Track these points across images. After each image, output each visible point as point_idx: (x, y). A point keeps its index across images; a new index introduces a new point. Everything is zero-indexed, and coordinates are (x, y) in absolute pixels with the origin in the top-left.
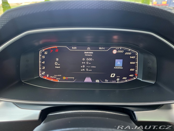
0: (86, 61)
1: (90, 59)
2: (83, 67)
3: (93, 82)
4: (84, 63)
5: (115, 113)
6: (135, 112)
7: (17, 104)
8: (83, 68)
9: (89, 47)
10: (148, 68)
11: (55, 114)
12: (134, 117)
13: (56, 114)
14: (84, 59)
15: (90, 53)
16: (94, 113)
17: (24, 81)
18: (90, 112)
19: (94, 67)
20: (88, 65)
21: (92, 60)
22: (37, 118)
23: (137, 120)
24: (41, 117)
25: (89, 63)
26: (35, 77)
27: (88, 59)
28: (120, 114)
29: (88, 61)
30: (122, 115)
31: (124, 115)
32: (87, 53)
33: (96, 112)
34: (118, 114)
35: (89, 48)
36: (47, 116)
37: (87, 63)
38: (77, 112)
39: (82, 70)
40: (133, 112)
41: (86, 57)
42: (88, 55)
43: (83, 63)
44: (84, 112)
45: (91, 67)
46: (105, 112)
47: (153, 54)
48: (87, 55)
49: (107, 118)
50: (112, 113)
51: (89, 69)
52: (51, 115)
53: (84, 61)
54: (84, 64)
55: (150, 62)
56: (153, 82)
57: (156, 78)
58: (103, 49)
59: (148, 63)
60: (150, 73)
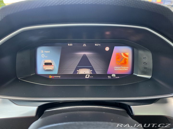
5: (112, 108)
6: (131, 107)
7: (13, 101)
12: (131, 112)
13: (53, 111)
16: (91, 108)
17: (20, 78)
18: (87, 108)
22: (34, 114)
23: (134, 114)
24: (38, 113)
26: (31, 74)
28: (117, 109)
31: (120, 110)
33: (93, 108)
34: (115, 109)
35: (85, 45)
36: (44, 112)
38: (74, 108)
40: (129, 106)
44: (80, 108)
46: (101, 107)
47: (148, 50)
49: (104, 113)
50: (108, 108)
52: (48, 111)
55: (145, 57)
56: (149, 77)
57: (152, 73)
58: (99, 45)
59: (144, 58)
60: (145, 68)
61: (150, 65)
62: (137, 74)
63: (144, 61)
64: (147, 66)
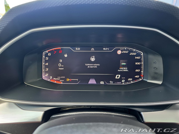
3: (98, 84)
6: (142, 113)
7: (19, 105)
9: (93, 47)
10: (154, 68)
12: (141, 118)
17: (26, 83)
23: (144, 121)
24: (44, 119)
26: (38, 79)
28: (126, 116)
35: (93, 49)
40: (139, 113)
55: (156, 62)
56: (160, 83)
57: (163, 78)
58: (107, 49)
59: (154, 62)
60: (156, 73)
61: (161, 70)
62: (148, 80)
63: (155, 65)
64: (157, 71)
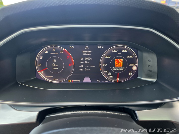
0: (84, 60)
1: (88, 58)
2: (81, 66)
3: (93, 82)
4: (83, 62)
5: (115, 113)
6: (136, 111)
7: (13, 106)
8: (81, 68)
10: (148, 66)
11: (53, 115)
12: (135, 117)
14: (82, 59)
15: (88, 52)
17: (20, 82)
18: (90, 113)
19: (93, 66)
20: (87, 64)
21: (91, 59)
22: (34, 120)
23: (139, 119)
24: (39, 119)
25: (87, 63)
26: (32, 78)
27: (87, 59)
28: (121, 114)
29: (87, 60)
30: (123, 115)
32: (85, 52)
33: (96, 113)
34: (119, 114)
35: (87, 47)
36: (45, 118)
37: (86, 62)
38: (77, 113)
39: (80, 70)
40: (134, 111)
41: (84, 57)
42: (87, 54)
43: (81, 62)
44: (83, 113)
45: (89, 66)
46: (105, 112)
47: (153, 52)
48: (85, 54)
49: (108, 118)
50: (112, 113)
51: (88, 68)
52: (49, 117)
53: (82, 61)
54: (82, 64)
55: (150, 60)
56: (154, 80)
57: (157, 76)
58: (102, 47)
59: (148, 61)
60: (150, 71)
61: (155, 68)
62: (142, 78)
63: (149, 63)
64: (151, 69)
